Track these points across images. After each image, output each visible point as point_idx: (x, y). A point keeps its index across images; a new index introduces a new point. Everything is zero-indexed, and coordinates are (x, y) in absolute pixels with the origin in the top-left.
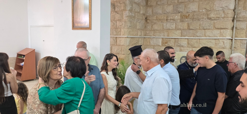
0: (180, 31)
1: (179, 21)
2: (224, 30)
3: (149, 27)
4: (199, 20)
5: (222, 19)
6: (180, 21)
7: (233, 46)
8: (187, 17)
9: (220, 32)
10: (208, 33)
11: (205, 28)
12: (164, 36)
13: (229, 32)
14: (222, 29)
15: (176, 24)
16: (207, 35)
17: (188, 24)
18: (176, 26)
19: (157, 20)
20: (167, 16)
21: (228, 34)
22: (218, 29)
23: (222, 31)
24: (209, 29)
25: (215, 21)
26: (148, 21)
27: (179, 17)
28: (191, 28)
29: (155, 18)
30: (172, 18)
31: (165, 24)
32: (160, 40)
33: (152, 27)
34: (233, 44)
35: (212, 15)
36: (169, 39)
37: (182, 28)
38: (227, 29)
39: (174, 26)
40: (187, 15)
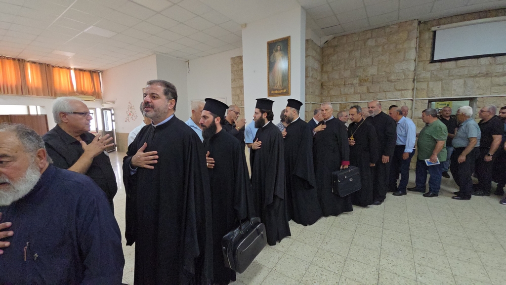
0: (359, 95)
1: (357, 85)
2: (405, 91)
3: (325, 93)
4: (379, 83)
5: (402, 81)
6: (359, 85)
7: (414, 107)
8: (365, 81)
9: (402, 94)
10: (389, 95)
11: (385, 90)
12: (342, 101)
13: (410, 92)
14: (403, 90)
15: (354, 88)
16: (387, 97)
17: (367, 88)
18: (354, 90)
19: (334, 85)
20: (345, 81)
21: (409, 95)
22: (399, 90)
23: (403, 92)
24: (389, 91)
25: (396, 83)
26: (324, 87)
27: (358, 81)
28: (371, 91)
29: (331, 83)
30: (350, 83)
31: (342, 90)
32: (338, 106)
33: (328, 93)
34: (414, 105)
35: (393, 78)
36: (347, 104)
37: (361, 92)
38: (409, 90)
39: (352, 91)
40: (366, 79)
